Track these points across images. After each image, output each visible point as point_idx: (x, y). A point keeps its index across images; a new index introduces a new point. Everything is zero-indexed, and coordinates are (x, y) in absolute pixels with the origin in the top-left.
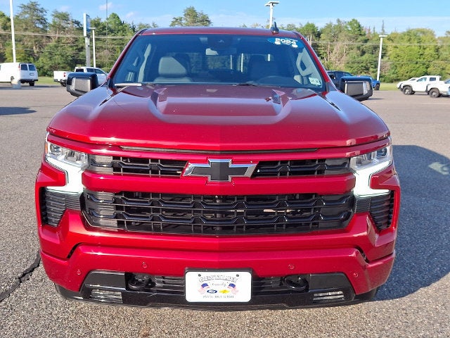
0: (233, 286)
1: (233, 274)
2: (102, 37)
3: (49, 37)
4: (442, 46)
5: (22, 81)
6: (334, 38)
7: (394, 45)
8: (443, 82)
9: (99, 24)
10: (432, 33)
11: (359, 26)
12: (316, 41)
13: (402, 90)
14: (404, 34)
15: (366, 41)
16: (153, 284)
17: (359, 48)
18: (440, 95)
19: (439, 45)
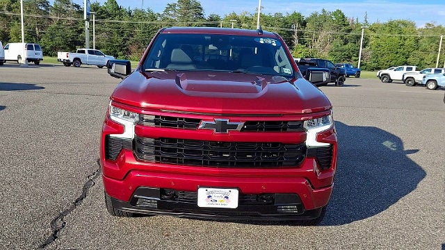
0: (227, 197)
1: (227, 190)
2: (100, 21)
3: (51, 19)
4: (422, 38)
5: (29, 60)
6: (319, 27)
7: (376, 35)
8: (418, 72)
9: (98, 8)
10: (413, 25)
11: (343, 16)
12: (301, 30)
13: (380, 78)
14: (386, 25)
15: (349, 31)
16: (177, 197)
17: (342, 37)
18: (416, 84)
19: (419, 36)
